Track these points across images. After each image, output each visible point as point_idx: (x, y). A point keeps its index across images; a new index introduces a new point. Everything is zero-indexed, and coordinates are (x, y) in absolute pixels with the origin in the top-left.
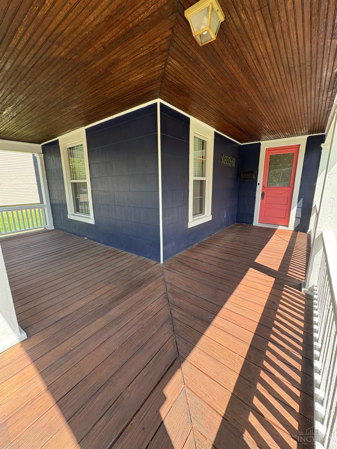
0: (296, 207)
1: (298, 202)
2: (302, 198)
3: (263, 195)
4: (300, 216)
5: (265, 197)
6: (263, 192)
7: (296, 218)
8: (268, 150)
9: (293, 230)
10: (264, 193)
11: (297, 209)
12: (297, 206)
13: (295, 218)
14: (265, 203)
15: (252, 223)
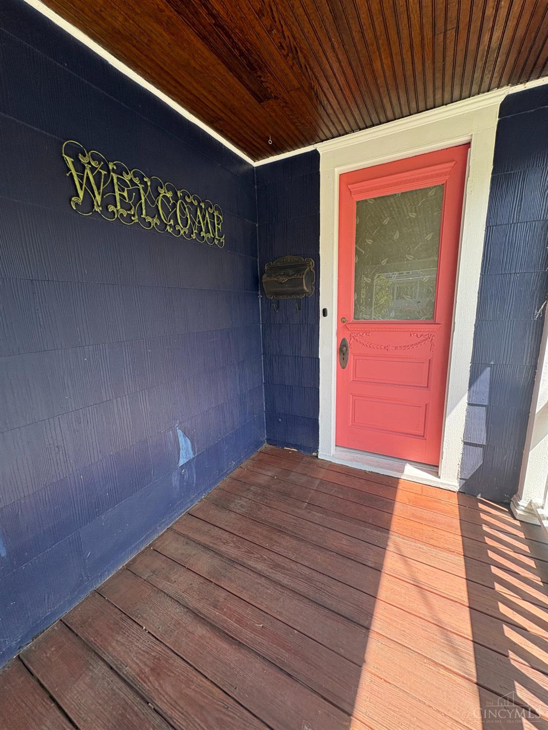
0: (465, 400)
1: (471, 384)
2: (489, 369)
3: (343, 350)
4: (481, 438)
5: (350, 358)
6: (344, 340)
7: (465, 443)
8: (347, 180)
9: (457, 489)
10: (345, 346)
11: (468, 411)
12: (469, 397)
13: (461, 445)
14: (352, 380)
15: (316, 448)
